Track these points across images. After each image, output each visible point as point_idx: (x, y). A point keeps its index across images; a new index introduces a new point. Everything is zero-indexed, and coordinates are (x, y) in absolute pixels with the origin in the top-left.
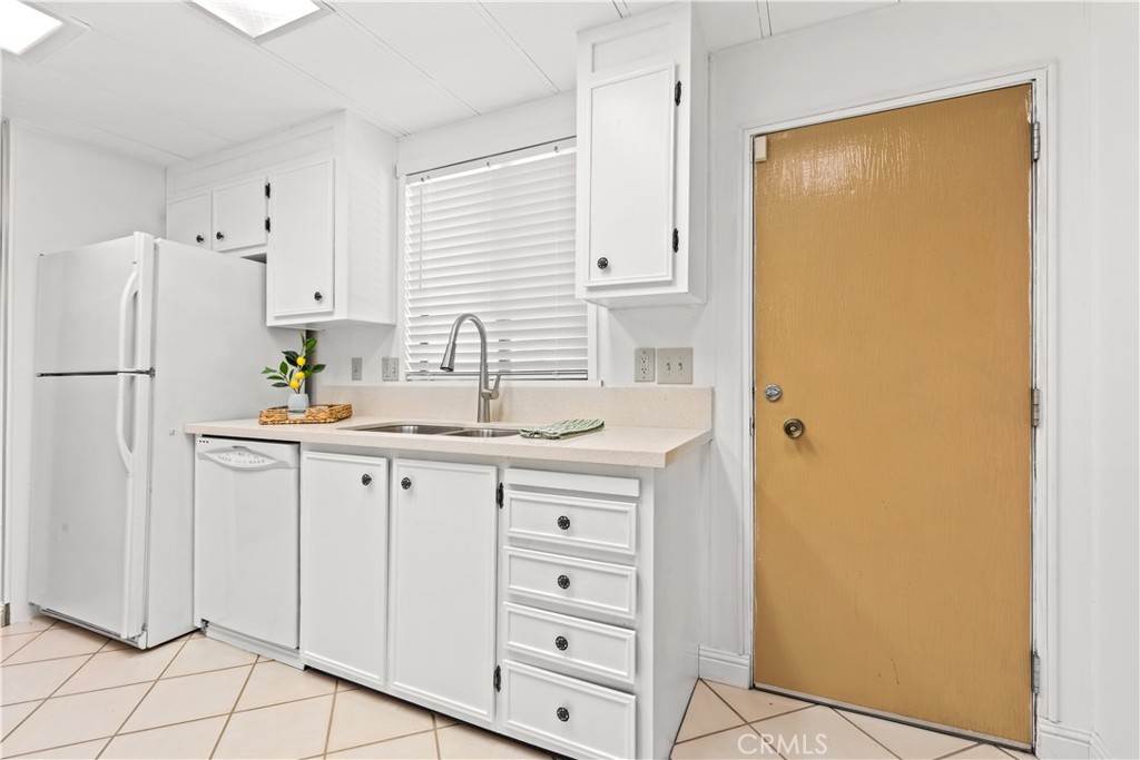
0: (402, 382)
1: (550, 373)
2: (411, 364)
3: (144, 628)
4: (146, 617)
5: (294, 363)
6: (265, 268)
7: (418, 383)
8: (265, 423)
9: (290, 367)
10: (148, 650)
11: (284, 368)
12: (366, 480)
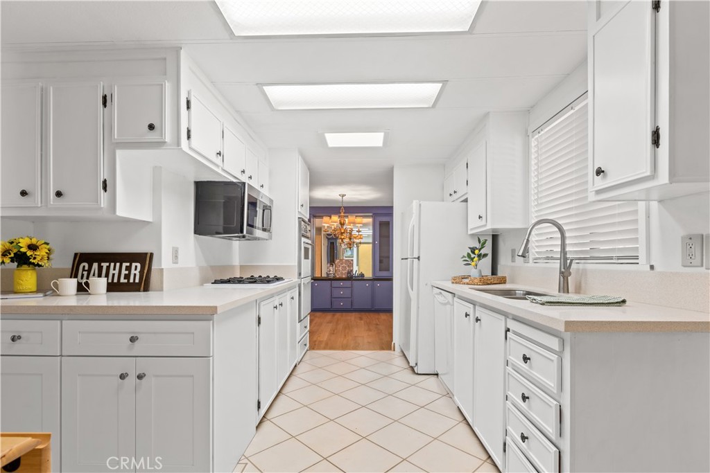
0: (531, 264)
1: (611, 258)
2: (536, 252)
3: (416, 364)
4: (417, 360)
5: (474, 253)
6: (467, 205)
7: (542, 265)
8: (453, 283)
9: (473, 256)
10: (418, 374)
11: (469, 255)
12: (467, 315)
